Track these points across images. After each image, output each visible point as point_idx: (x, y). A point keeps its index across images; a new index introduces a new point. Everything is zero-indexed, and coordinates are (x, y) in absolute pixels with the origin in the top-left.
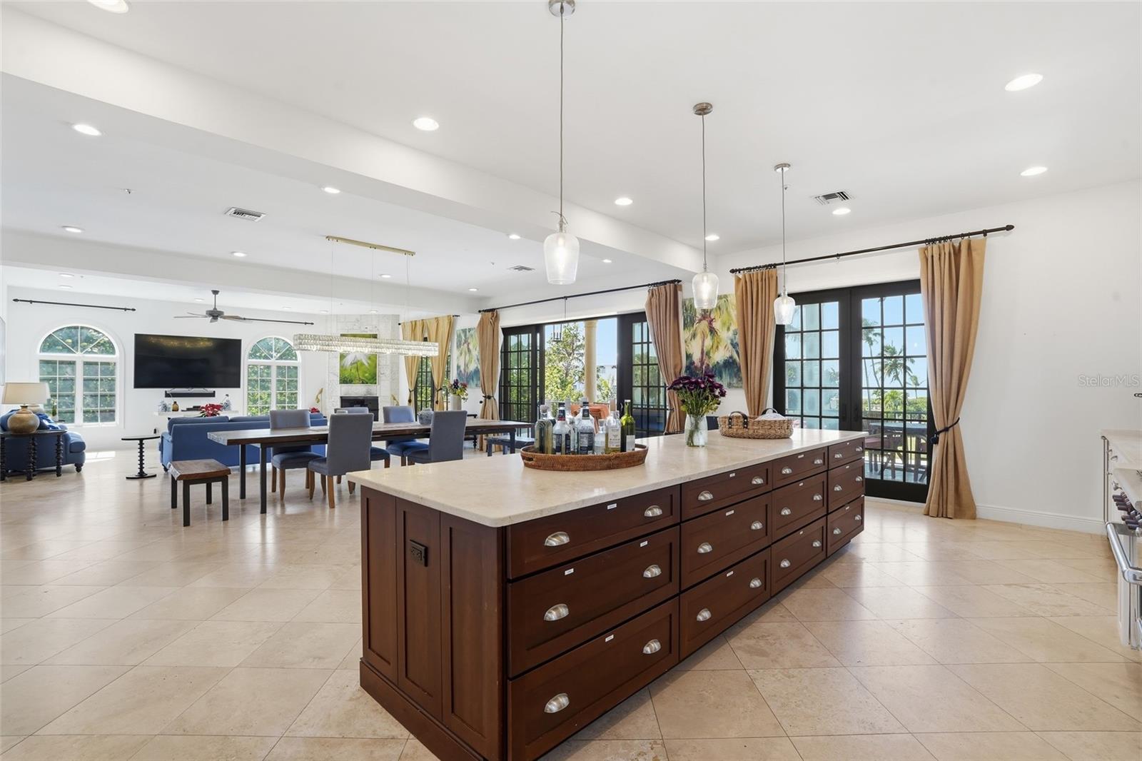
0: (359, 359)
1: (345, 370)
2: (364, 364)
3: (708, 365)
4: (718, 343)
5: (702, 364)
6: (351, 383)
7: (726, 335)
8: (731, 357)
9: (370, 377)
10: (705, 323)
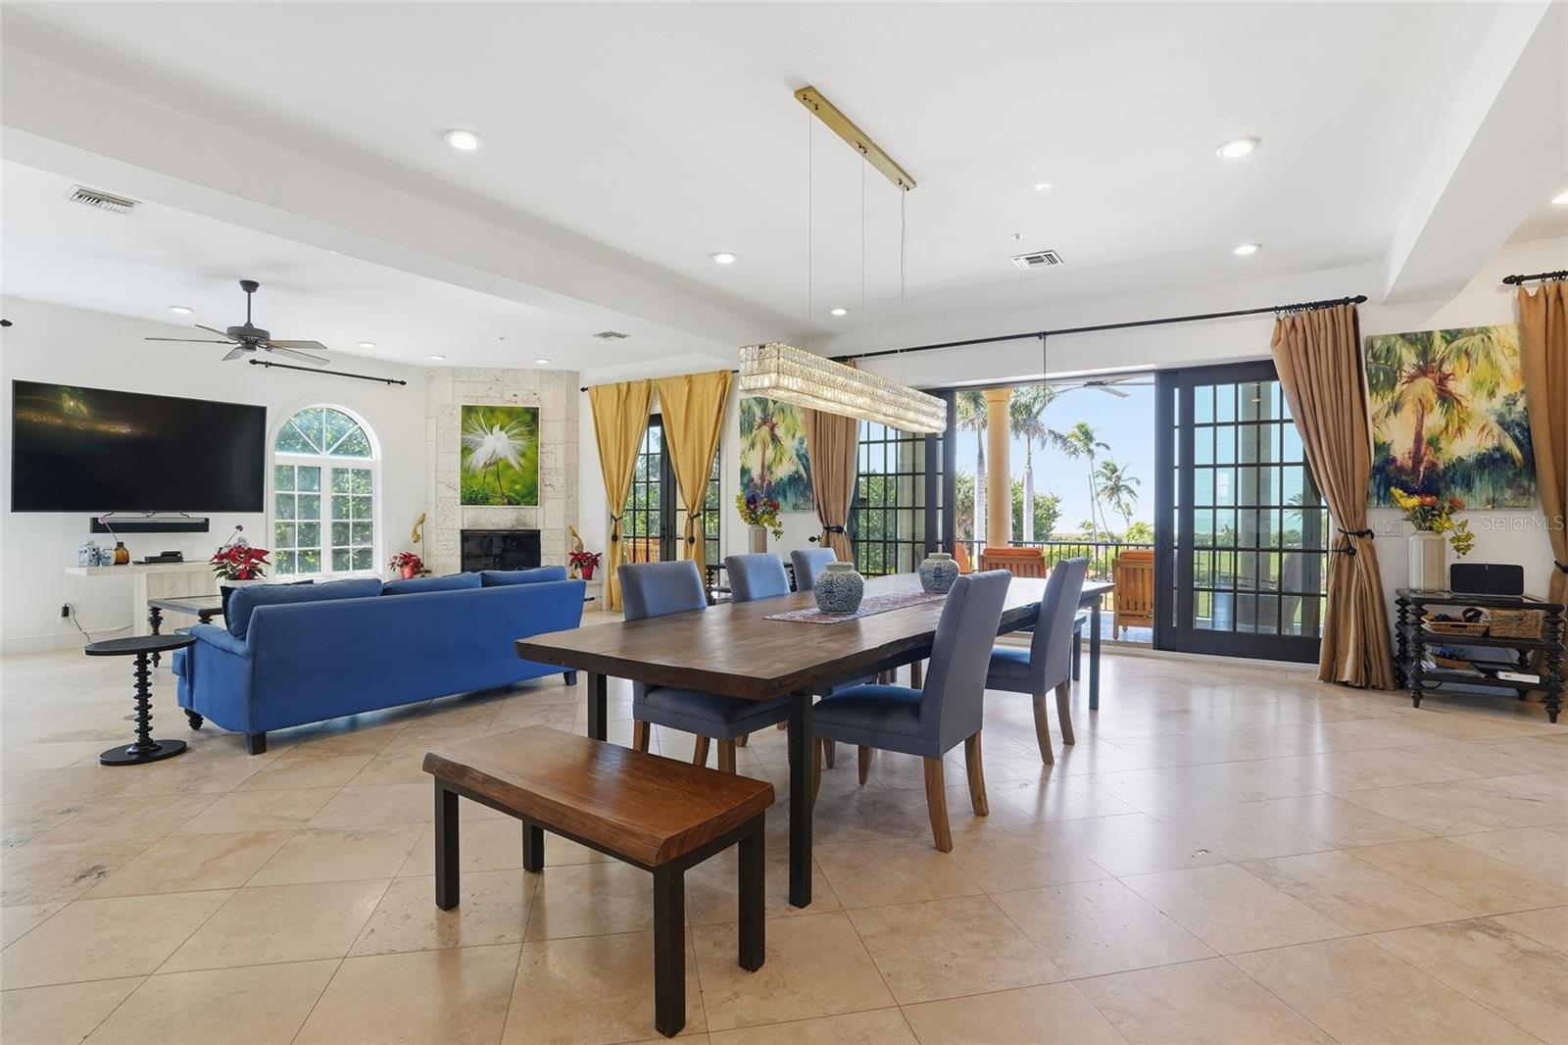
0: (502, 456)
1: (474, 476)
2: (512, 467)
6: (484, 504)
9: (525, 491)
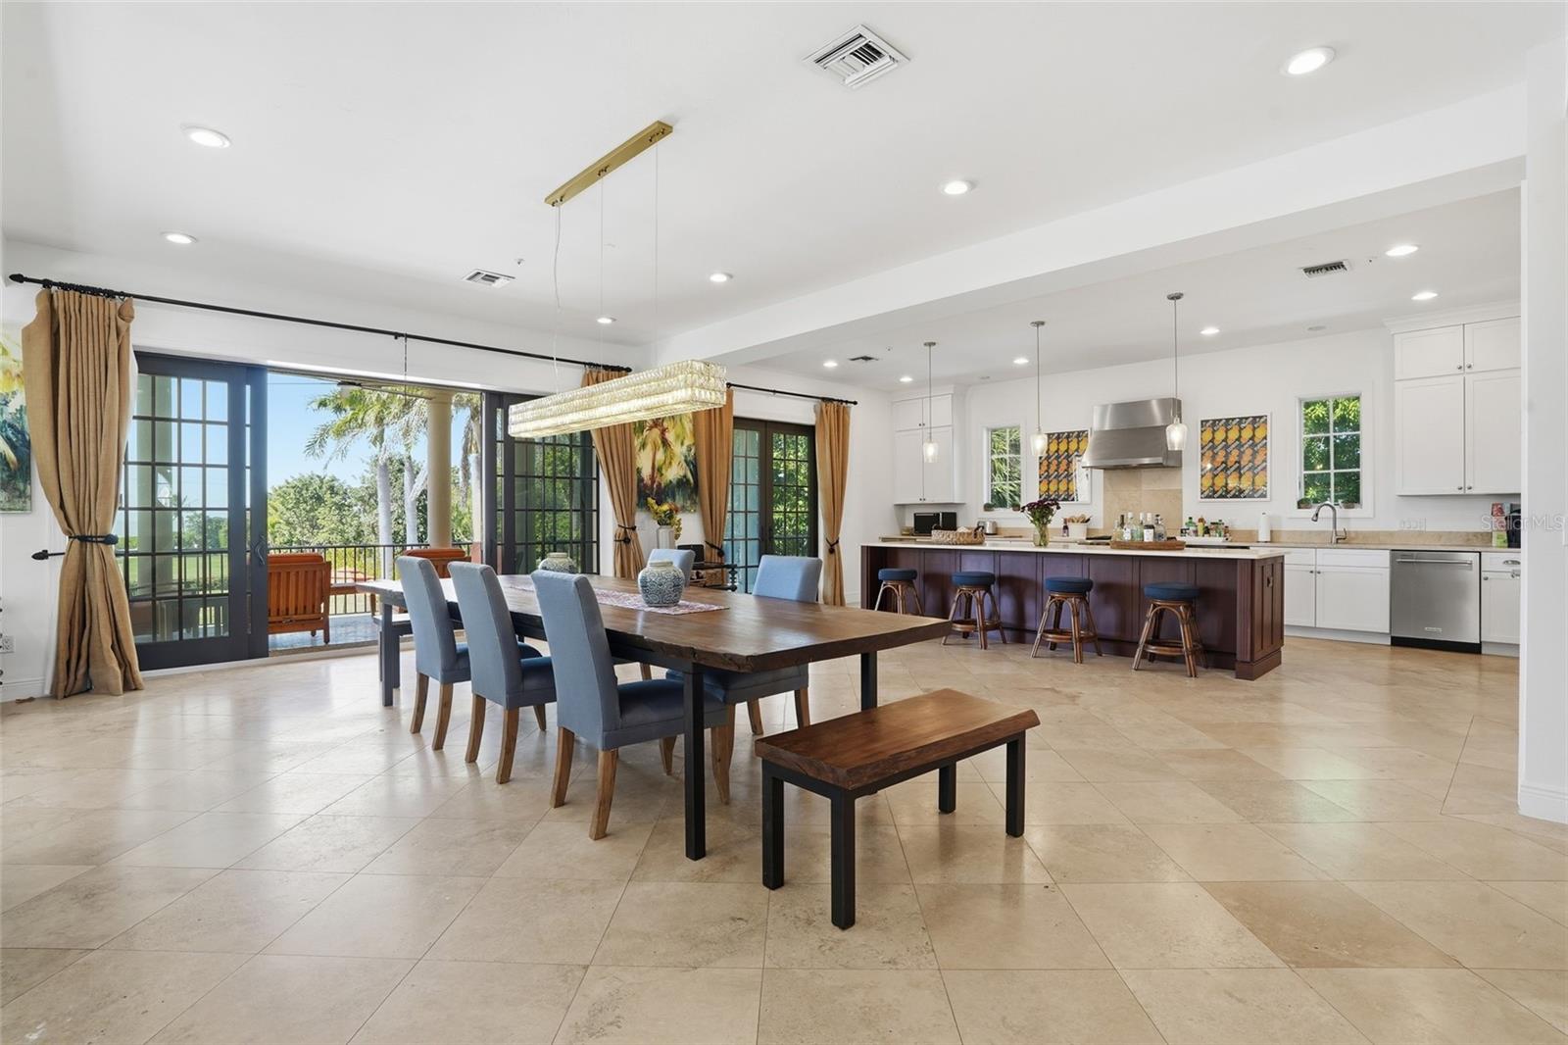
3: (660, 484)
4: (671, 458)
5: (653, 482)
7: (679, 451)
8: (685, 476)
10: (656, 432)
